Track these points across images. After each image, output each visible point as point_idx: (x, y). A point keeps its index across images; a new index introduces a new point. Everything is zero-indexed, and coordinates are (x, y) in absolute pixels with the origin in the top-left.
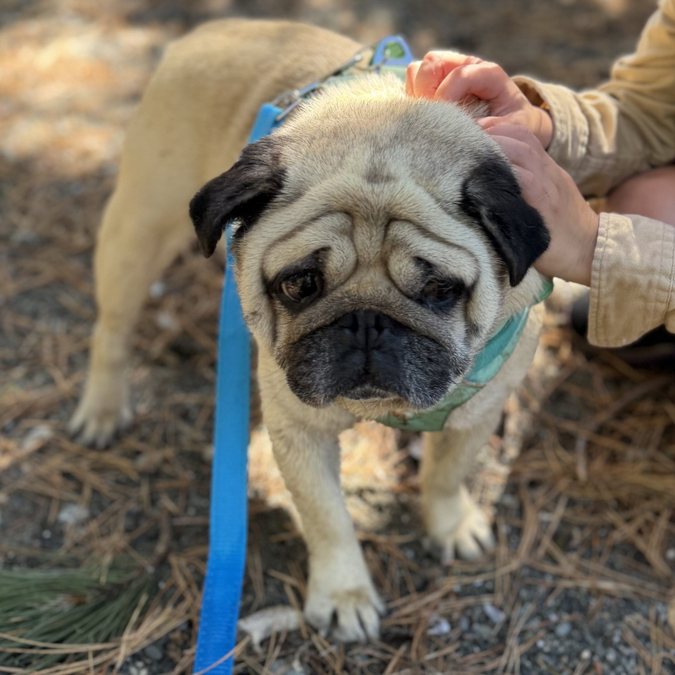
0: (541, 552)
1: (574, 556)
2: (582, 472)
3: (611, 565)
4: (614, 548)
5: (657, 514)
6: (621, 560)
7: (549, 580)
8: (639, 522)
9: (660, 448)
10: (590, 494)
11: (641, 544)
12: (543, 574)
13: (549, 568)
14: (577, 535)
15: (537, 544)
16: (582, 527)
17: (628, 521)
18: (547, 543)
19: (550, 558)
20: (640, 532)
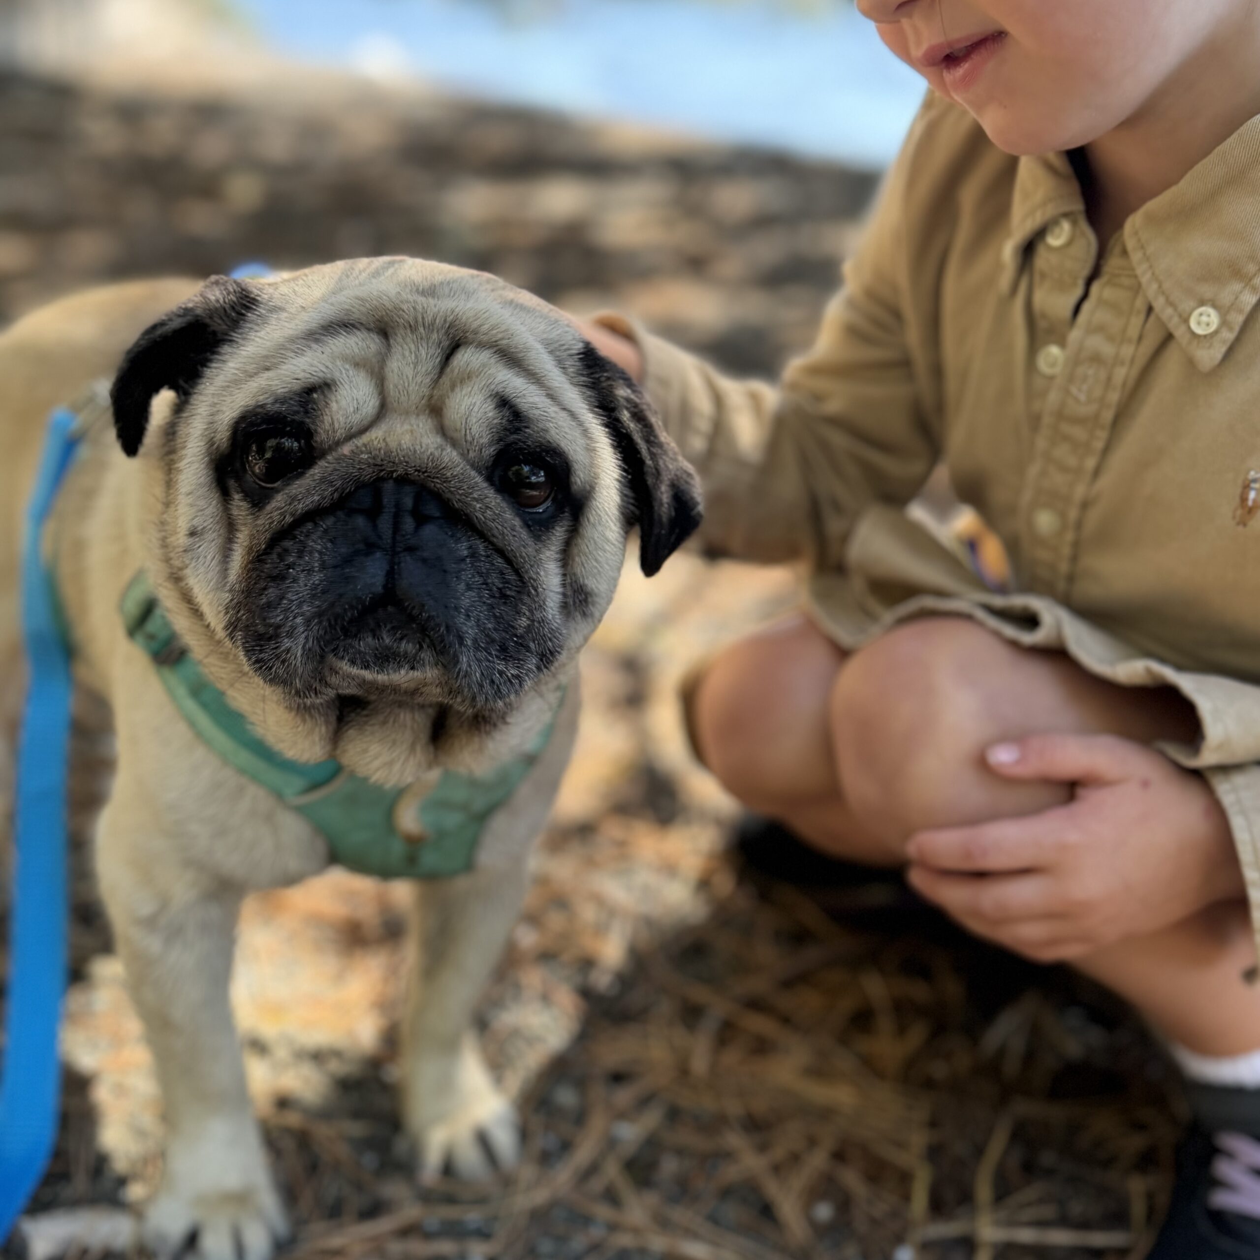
0: (597, 1185)
1: (651, 1199)
2: (700, 1064)
3: (714, 1219)
4: (726, 1193)
5: (812, 1142)
6: (732, 1212)
7: (596, 1233)
8: (779, 1152)
9: (844, 1039)
10: (707, 1104)
11: (773, 1189)
12: (586, 1220)
13: (603, 1212)
14: (669, 1166)
15: (592, 1170)
16: (680, 1152)
17: (763, 1148)
18: (612, 1171)
19: (611, 1197)
20: (777, 1169)
